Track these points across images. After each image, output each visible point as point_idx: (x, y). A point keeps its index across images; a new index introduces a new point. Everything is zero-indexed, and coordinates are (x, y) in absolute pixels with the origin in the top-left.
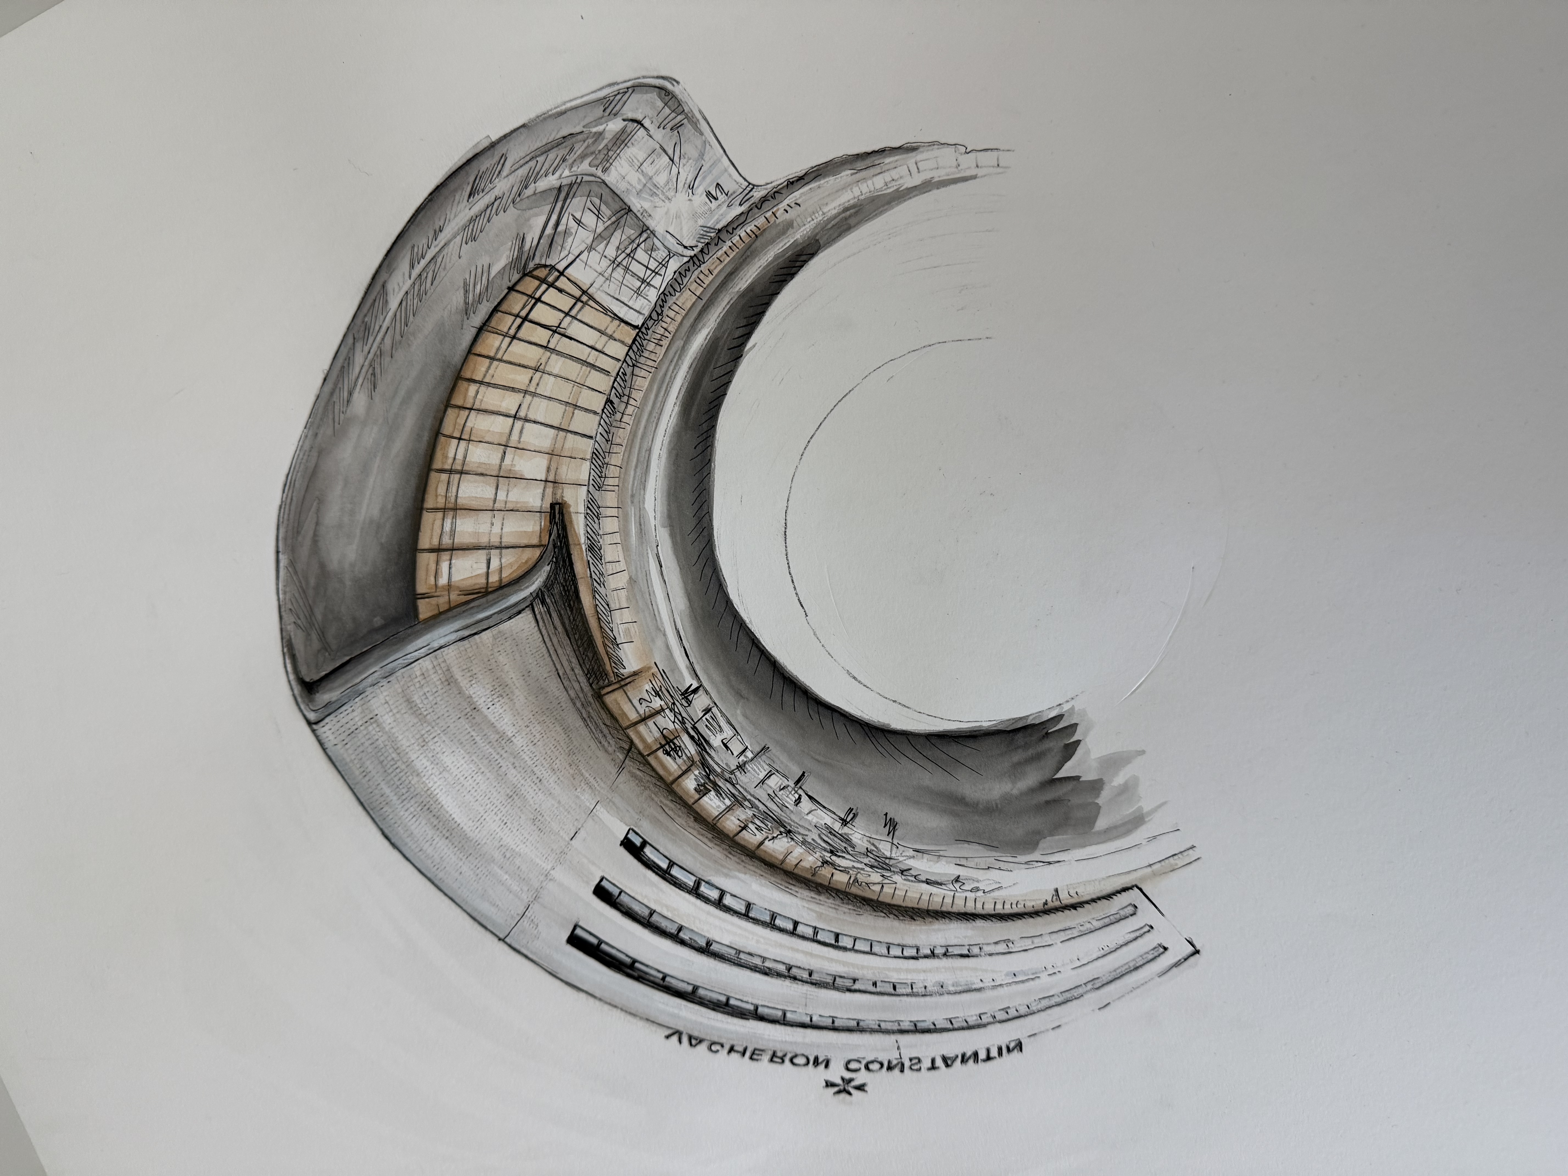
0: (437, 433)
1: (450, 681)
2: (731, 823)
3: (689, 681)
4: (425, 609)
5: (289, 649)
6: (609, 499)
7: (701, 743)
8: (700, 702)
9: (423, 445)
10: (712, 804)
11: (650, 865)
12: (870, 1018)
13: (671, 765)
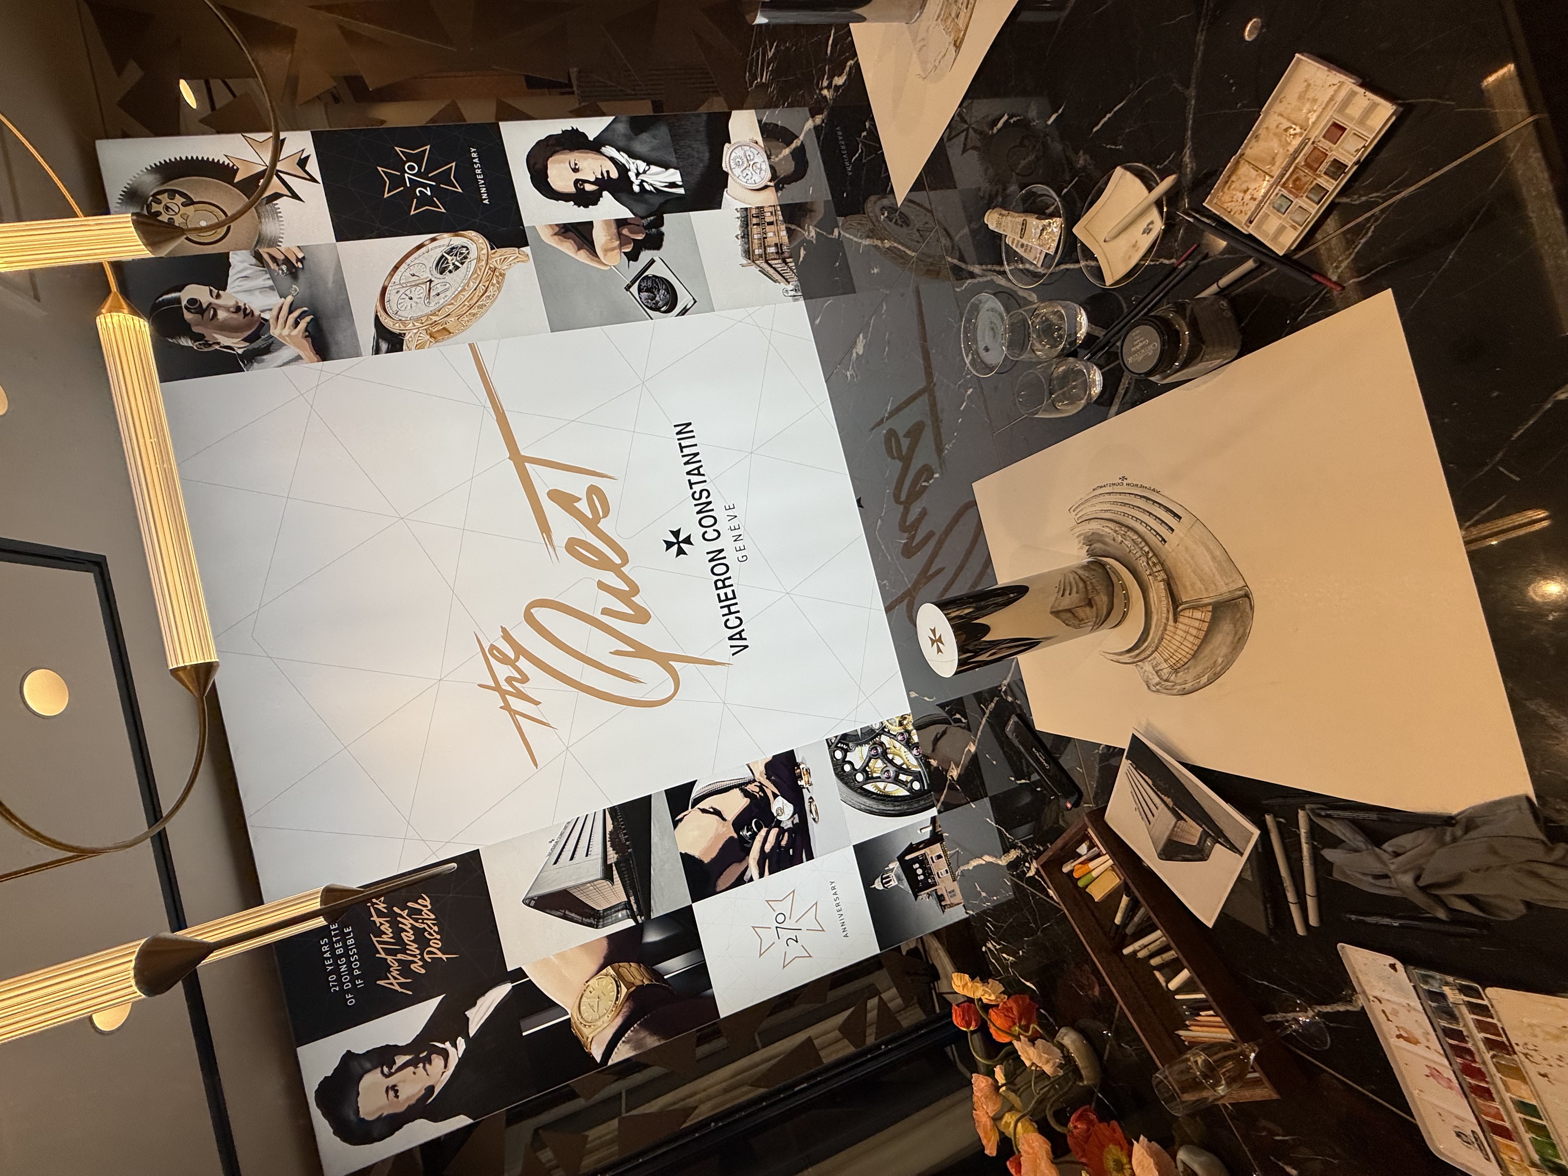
0: (1199, 647)
1: (1206, 589)
2: (1143, 544)
3: (1150, 577)
4: (1210, 608)
5: (1252, 608)
6: (1164, 621)
7: (1148, 564)
8: (1148, 573)
9: (1203, 645)
10: (1146, 549)
11: (1160, 536)
12: (1118, 496)
13: (1154, 559)
